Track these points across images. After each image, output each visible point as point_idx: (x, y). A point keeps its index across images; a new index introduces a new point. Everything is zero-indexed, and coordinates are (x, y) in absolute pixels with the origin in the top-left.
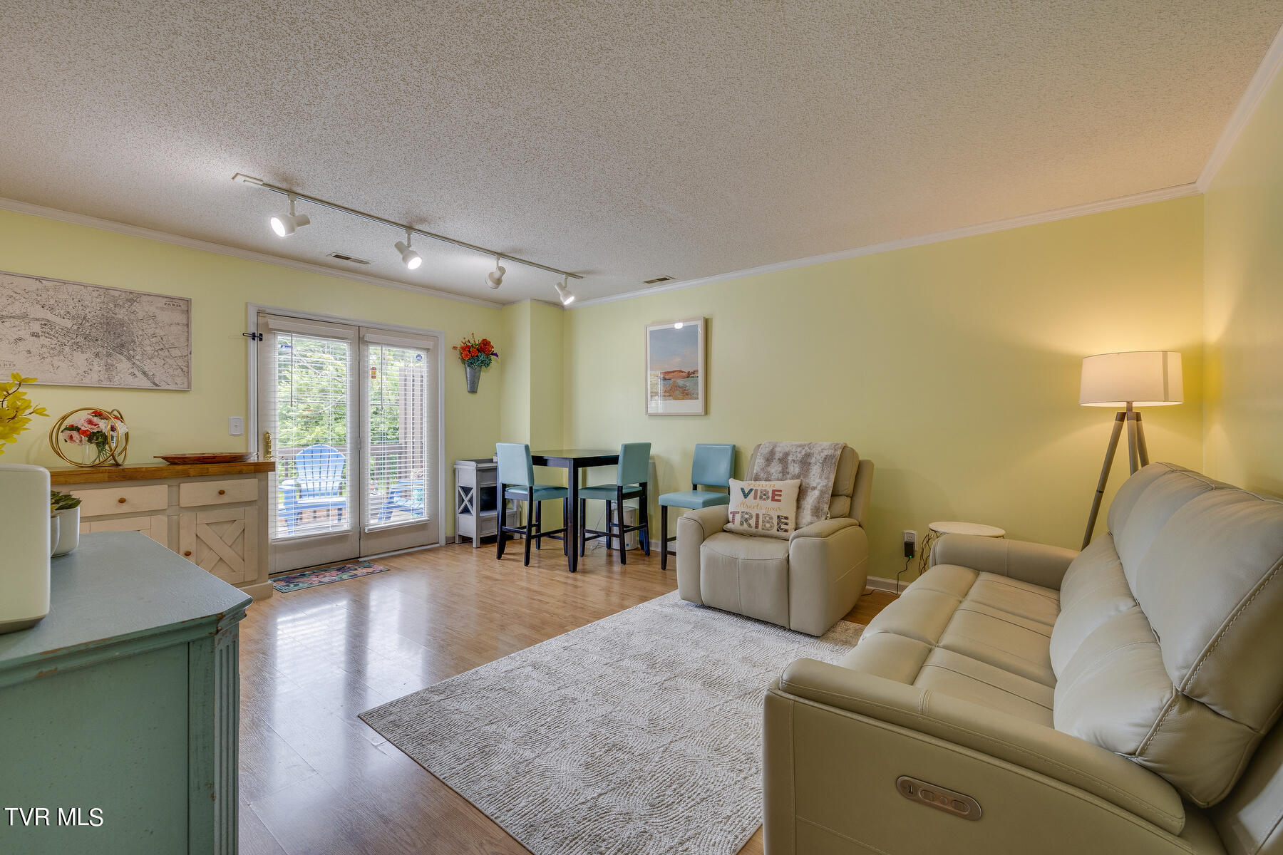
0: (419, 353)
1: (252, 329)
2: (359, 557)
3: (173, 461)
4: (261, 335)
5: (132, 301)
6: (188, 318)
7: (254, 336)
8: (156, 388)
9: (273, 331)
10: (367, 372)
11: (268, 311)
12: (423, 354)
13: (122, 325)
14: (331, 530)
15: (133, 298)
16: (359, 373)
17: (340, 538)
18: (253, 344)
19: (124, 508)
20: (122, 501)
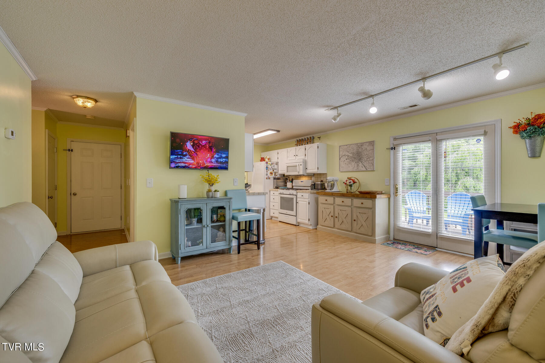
0: (479, 138)
1: (392, 146)
2: (437, 248)
3: (361, 193)
4: (395, 147)
5: (362, 145)
6: (374, 148)
7: (392, 149)
8: (367, 171)
9: (399, 145)
10: (441, 155)
11: (397, 138)
12: (482, 138)
13: (360, 153)
14: (422, 230)
15: (362, 144)
16: (436, 156)
17: (427, 235)
18: (392, 152)
19: (343, 204)
20: (343, 202)
